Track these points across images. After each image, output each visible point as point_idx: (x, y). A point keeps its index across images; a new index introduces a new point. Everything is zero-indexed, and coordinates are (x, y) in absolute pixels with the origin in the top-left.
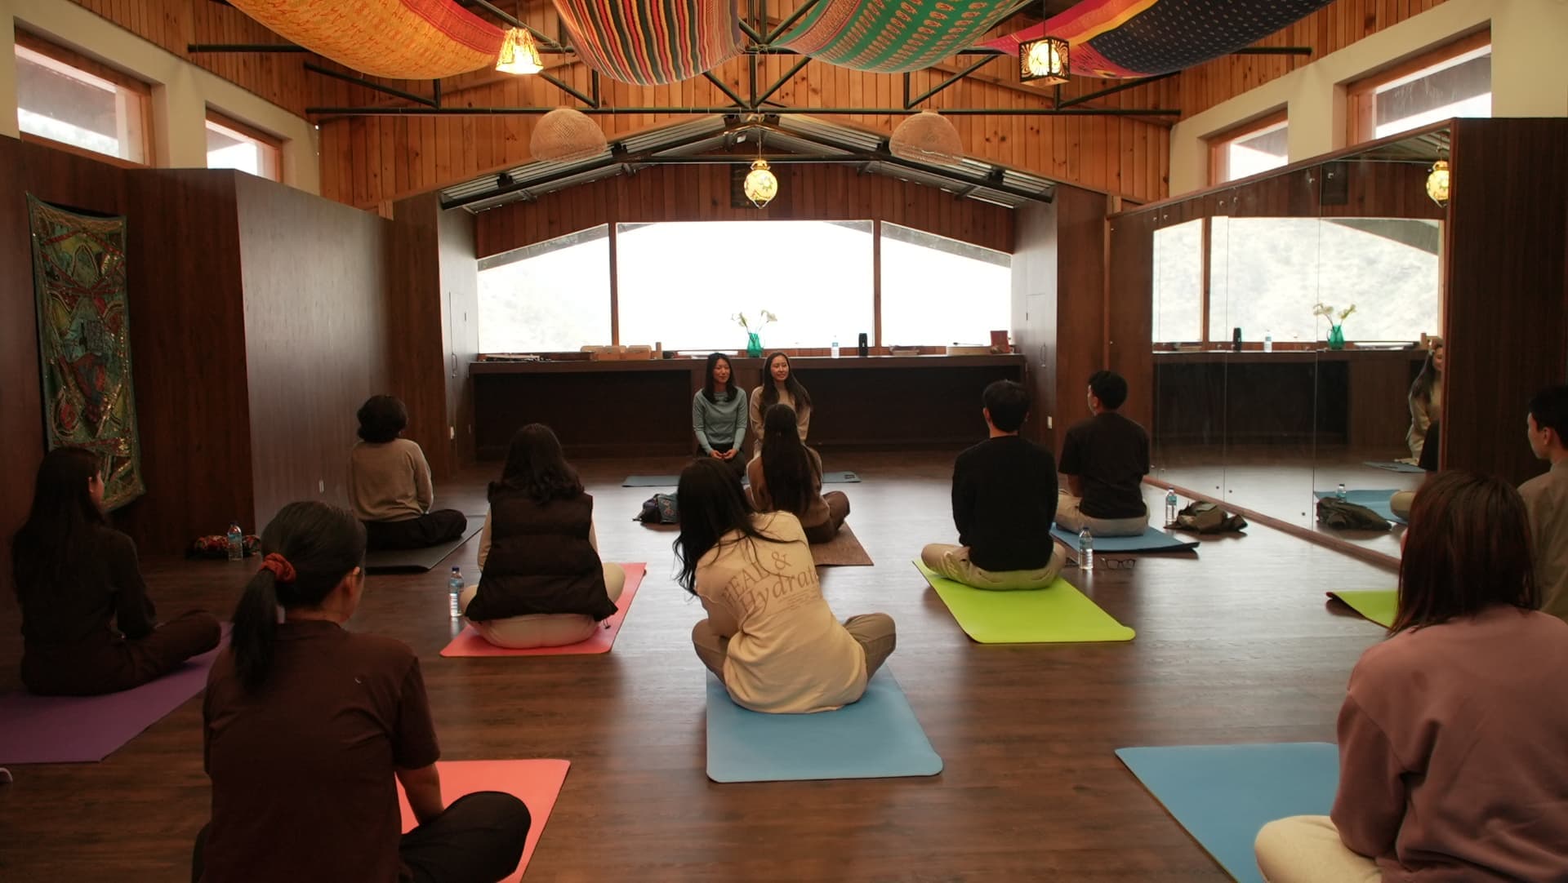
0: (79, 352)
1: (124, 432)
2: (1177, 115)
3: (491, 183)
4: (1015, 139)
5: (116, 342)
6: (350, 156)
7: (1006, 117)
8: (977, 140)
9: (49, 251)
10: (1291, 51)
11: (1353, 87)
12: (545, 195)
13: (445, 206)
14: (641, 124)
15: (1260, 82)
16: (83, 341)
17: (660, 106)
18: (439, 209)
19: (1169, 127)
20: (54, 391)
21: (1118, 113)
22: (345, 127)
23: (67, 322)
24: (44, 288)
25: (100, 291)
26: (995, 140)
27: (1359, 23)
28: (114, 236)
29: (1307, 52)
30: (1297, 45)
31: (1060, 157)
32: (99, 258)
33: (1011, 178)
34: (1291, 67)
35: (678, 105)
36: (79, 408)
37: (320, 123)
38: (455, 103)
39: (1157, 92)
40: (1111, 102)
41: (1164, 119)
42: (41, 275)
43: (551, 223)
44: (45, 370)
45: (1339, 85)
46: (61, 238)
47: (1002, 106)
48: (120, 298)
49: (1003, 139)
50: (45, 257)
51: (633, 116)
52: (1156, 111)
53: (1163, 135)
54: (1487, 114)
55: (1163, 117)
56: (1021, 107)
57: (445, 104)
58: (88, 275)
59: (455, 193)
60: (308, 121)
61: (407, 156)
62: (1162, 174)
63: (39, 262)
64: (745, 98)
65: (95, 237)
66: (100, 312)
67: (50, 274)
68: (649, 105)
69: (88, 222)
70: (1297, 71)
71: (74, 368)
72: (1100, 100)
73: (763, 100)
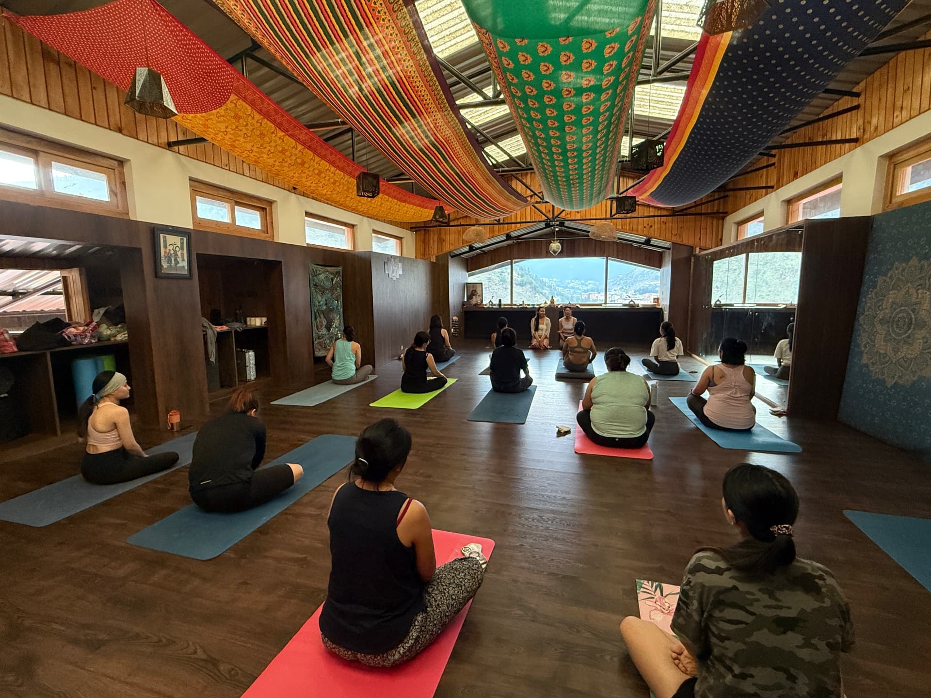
0: (325, 307)
1: (340, 330)
2: (726, 214)
3: (467, 249)
4: (656, 226)
5: (338, 304)
6: (424, 242)
7: (653, 218)
8: (640, 227)
9: (315, 278)
10: (767, 187)
11: (789, 202)
12: (489, 251)
13: (452, 257)
14: (516, 227)
15: (755, 201)
16: (326, 304)
17: (522, 221)
18: (450, 257)
19: (723, 219)
20: (316, 319)
21: (701, 214)
22: (423, 232)
23: (320, 299)
24: (313, 289)
25: (333, 289)
26: (648, 227)
27: (792, 176)
28: (338, 273)
29: (772, 187)
30: (769, 185)
31: (674, 232)
32: (332, 280)
33: (654, 241)
34: (766, 194)
35: (529, 220)
36: (325, 324)
37: (416, 231)
38: (456, 223)
39: (719, 205)
40: (698, 210)
41: (722, 216)
42: (312, 285)
43: (492, 260)
44: (313, 313)
45: (783, 201)
46: (320, 274)
47: (652, 214)
48: (339, 291)
49: (651, 226)
50: (313, 280)
51: (513, 225)
52: (718, 212)
53: (721, 221)
54: (838, 216)
55: (721, 215)
56: (659, 214)
57: (451, 224)
58: (328, 284)
59: (457, 252)
60: (411, 231)
61: (441, 241)
62: (720, 237)
63: (311, 282)
64: (551, 216)
65: (332, 273)
66: (332, 295)
67: (315, 285)
68: (519, 220)
69: (329, 269)
70: (768, 195)
71: (323, 312)
72: (693, 209)
73: (557, 217)
